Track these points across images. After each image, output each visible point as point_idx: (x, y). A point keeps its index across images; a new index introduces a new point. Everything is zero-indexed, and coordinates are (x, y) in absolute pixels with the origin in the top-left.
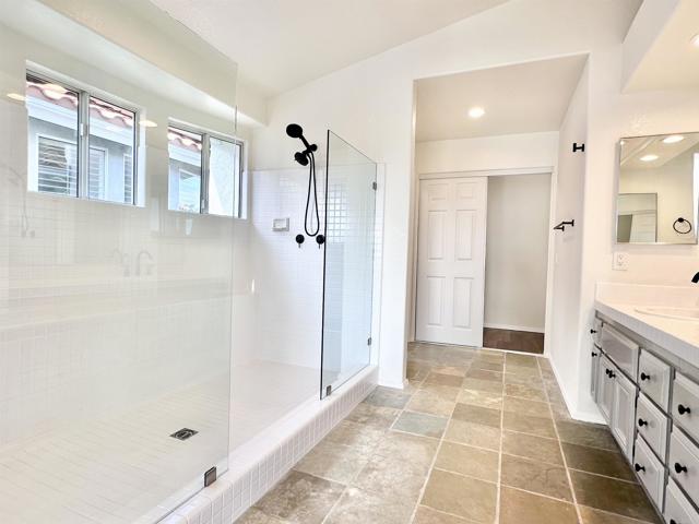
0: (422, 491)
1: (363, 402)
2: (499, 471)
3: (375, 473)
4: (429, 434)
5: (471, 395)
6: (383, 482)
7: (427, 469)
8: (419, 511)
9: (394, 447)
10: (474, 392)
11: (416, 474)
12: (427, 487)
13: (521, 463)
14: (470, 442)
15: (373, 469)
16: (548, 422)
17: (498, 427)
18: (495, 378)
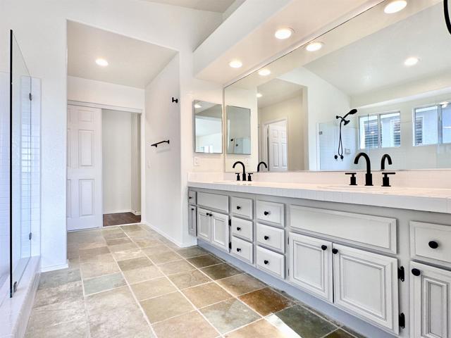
0: (145, 316)
1: (38, 289)
2: (174, 285)
3: (103, 326)
4: (116, 286)
5: (122, 254)
6: (115, 328)
7: (135, 304)
8: (154, 328)
9: (99, 305)
10: (122, 252)
11: (133, 311)
12: (146, 313)
13: (179, 276)
14: (145, 278)
15: (99, 325)
16: (172, 253)
17: (152, 265)
18: (126, 242)
